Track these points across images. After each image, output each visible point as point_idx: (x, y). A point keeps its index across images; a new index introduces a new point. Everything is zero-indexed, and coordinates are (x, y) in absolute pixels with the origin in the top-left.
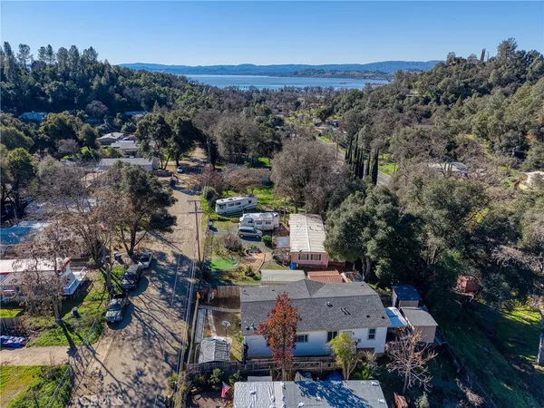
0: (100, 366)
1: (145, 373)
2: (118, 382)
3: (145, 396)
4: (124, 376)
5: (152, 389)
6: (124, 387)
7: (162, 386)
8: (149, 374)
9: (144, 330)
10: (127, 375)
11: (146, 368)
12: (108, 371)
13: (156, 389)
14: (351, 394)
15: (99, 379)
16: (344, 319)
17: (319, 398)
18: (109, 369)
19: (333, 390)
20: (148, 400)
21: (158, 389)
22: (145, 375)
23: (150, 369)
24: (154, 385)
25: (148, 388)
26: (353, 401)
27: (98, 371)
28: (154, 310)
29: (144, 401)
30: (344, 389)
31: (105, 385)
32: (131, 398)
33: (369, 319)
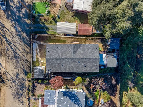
0: (5, 71)
1: (19, 74)
2: (12, 77)
3: (21, 83)
4: (13, 75)
5: (22, 80)
6: (14, 79)
7: (25, 79)
8: (20, 75)
9: (14, 54)
10: (14, 75)
11: (19, 72)
12: (8, 73)
13: (23, 81)
14: (76, 97)
15: (6, 76)
16: (83, 68)
17: (67, 97)
18: (8, 72)
19: (72, 95)
20: (22, 84)
21: (24, 81)
22: (19, 75)
23: (20, 73)
24: (23, 79)
25: (21, 80)
26: (76, 99)
27: (5, 72)
28: (16, 42)
29: (21, 85)
30: (75, 95)
31: (9, 78)
32: (17, 83)
33: (92, 69)
